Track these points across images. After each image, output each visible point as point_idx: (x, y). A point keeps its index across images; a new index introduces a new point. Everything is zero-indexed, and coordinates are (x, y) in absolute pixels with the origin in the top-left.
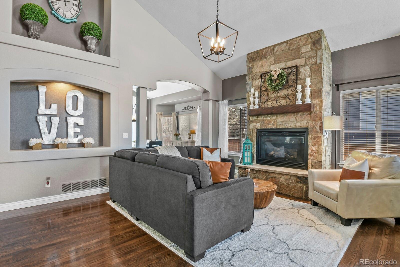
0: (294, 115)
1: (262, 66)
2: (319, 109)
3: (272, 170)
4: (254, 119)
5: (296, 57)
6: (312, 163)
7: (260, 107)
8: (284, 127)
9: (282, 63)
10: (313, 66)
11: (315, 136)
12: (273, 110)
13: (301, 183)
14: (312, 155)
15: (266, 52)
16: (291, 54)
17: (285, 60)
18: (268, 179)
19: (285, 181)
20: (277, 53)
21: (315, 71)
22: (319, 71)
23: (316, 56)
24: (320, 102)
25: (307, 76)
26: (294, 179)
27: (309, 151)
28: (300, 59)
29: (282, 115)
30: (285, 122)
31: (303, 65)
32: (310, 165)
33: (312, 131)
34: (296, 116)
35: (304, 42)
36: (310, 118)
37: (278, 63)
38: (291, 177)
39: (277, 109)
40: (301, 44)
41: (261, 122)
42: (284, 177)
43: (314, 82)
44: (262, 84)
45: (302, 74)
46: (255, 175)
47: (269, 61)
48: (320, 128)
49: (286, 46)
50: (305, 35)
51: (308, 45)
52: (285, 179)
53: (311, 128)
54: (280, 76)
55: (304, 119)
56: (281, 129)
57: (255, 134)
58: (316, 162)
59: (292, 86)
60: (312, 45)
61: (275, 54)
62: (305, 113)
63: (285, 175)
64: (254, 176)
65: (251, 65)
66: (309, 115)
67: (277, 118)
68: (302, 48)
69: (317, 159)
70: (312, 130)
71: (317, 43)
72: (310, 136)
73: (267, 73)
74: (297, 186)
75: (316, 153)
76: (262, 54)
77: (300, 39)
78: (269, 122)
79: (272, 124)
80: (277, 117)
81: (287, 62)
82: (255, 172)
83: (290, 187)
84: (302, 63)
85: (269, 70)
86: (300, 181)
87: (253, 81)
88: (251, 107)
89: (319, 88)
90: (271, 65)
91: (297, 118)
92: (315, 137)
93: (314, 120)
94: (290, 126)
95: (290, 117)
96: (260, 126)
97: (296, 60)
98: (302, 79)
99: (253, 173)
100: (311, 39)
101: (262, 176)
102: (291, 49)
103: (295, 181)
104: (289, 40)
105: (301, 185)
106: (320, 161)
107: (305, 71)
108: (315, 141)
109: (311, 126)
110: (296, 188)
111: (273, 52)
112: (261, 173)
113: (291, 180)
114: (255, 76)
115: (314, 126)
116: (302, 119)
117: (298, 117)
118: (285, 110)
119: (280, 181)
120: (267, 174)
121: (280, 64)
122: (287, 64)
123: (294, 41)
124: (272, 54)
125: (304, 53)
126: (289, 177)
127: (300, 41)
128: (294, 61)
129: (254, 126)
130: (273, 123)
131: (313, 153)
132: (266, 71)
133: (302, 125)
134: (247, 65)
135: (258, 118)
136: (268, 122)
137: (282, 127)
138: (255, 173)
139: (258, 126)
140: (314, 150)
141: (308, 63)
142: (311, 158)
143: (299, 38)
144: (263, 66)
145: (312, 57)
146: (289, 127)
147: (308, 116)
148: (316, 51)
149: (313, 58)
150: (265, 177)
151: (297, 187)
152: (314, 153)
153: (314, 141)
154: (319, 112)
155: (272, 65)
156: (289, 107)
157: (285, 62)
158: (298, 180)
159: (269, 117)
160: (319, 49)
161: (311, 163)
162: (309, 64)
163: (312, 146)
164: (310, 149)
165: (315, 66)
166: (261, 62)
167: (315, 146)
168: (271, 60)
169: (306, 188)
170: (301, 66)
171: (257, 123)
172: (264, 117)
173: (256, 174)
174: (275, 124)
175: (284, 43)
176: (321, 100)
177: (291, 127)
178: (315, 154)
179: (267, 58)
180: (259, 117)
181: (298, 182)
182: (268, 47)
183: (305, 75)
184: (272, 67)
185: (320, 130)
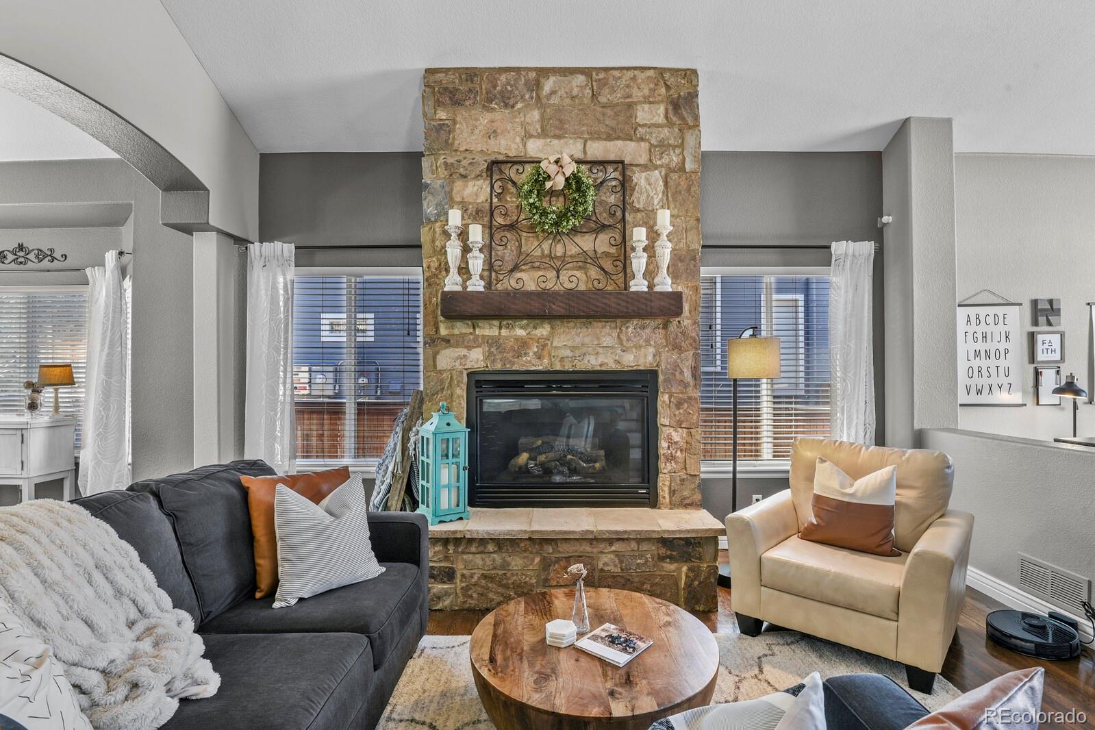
0: (613, 325)
1: (493, 134)
2: (690, 313)
3: (573, 532)
4: (456, 332)
5: (621, 134)
6: (673, 484)
7: (489, 285)
8: (580, 366)
9: (571, 141)
10: (673, 174)
11: (681, 395)
12: (549, 301)
13: (672, 558)
14: (672, 458)
15: (508, 84)
16: (602, 119)
17: (582, 133)
18: (550, 565)
19: (617, 561)
20: (555, 100)
21: (680, 192)
22: (690, 195)
23: (682, 146)
24: (691, 293)
25: (655, 204)
26: (651, 550)
27: (663, 444)
28: (633, 144)
29: (571, 324)
30: (584, 350)
31: (643, 163)
32: (666, 489)
33: (669, 381)
34: (620, 329)
35: (646, 92)
36: (664, 341)
37: (558, 137)
38: (638, 545)
39: (567, 301)
40: (637, 94)
41: (490, 346)
42: (613, 548)
43: (677, 226)
44: (495, 200)
45: (641, 193)
46: (494, 560)
47: (522, 119)
48: (692, 372)
49: (587, 85)
50: (649, 68)
51: (657, 106)
52: (617, 556)
53: (669, 370)
54: (575, 183)
55: (647, 341)
56: (568, 372)
57: (461, 392)
58: (682, 480)
59: (610, 226)
60: (670, 108)
61: (544, 101)
62: (648, 322)
63: (619, 539)
64: (488, 562)
65: (442, 115)
66: (660, 331)
67: (552, 334)
68: (639, 107)
69: (686, 468)
70: (671, 377)
71: (684, 107)
72: (664, 398)
73: (515, 163)
74: (659, 573)
75: (681, 450)
76: (495, 87)
77: (634, 78)
78: (523, 344)
79: (535, 353)
80: (552, 328)
81: (589, 143)
82: (491, 547)
83: (637, 580)
84: (641, 156)
85: (523, 154)
86: (669, 552)
87: (453, 182)
88: (452, 283)
89: (689, 247)
90: (528, 136)
91: (624, 338)
92: (681, 399)
93: (676, 347)
94: (599, 362)
95: (601, 332)
96: (486, 359)
97: (619, 143)
98: (638, 210)
99: (481, 553)
100: (668, 87)
101: (525, 557)
102: (603, 99)
103: (653, 558)
104: (599, 70)
105: (673, 567)
106: (695, 475)
107: (650, 184)
108: (681, 411)
109: (668, 366)
110: (657, 580)
111: (537, 94)
112: (517, 549)
113: (641, 557)
114: (464, 163)
115: (676, 366)
116: (639, 340)
117: (626, 333)
118: (597, 307)
119: (600, 566)
120: (546, 547)
121: (562, 141)
122: (587, 148)
123: (614, 77)
124: (532, 98)
125: (644, 125)
126: (634, 545)
127: (632, 84)
128: (612, 142)
129: (457, 358)
130: (536, 350)
131: (674, 452)
132: (511, 155)
133: (641, 361)
134: (425, 114)
135: (474, 328)
136: (516, 347)
137: (570, 365)
138: (494, 552)
139: (476, 358)
140: (676, 443)
141: (659, 163)
142: (669, 468)
143: (630, 74)
144: (495, 132)
145: (670, 145)
146: (598, 368)
147: (657, 331)
148: (679, 130)
149: (674, 150)
150: (537, 560)
151: (659, 575)
152: (676, 452)
153: (677, 413)
154: (689, 321)
155: (531, 136)
156: (609, 299)
157: (582, 141)
158: (663, 551)
159: (521, 328)
160: (690, 128)
161: (667, 483)
162: (662, 166)
163: (672, 429)
164: (665, 440)
165: (680, 177)
166: (489, 116)
167: (679, 429)
168: (528, 120)
169: (691, 575)
170: (637, 165)
171: (469, 348)
172: (500, 328)
173: (495, 556)
174: (545, 353)
175: (577, 73)
176: (694, 284)
177: (603, 368)
178: (679, 453)
179: (513, 107)
180: (481, 323)
181: (662, 559)
182: (518, 70)
183: (650, 199)
184: (532, 146)
185: (692, 376)
